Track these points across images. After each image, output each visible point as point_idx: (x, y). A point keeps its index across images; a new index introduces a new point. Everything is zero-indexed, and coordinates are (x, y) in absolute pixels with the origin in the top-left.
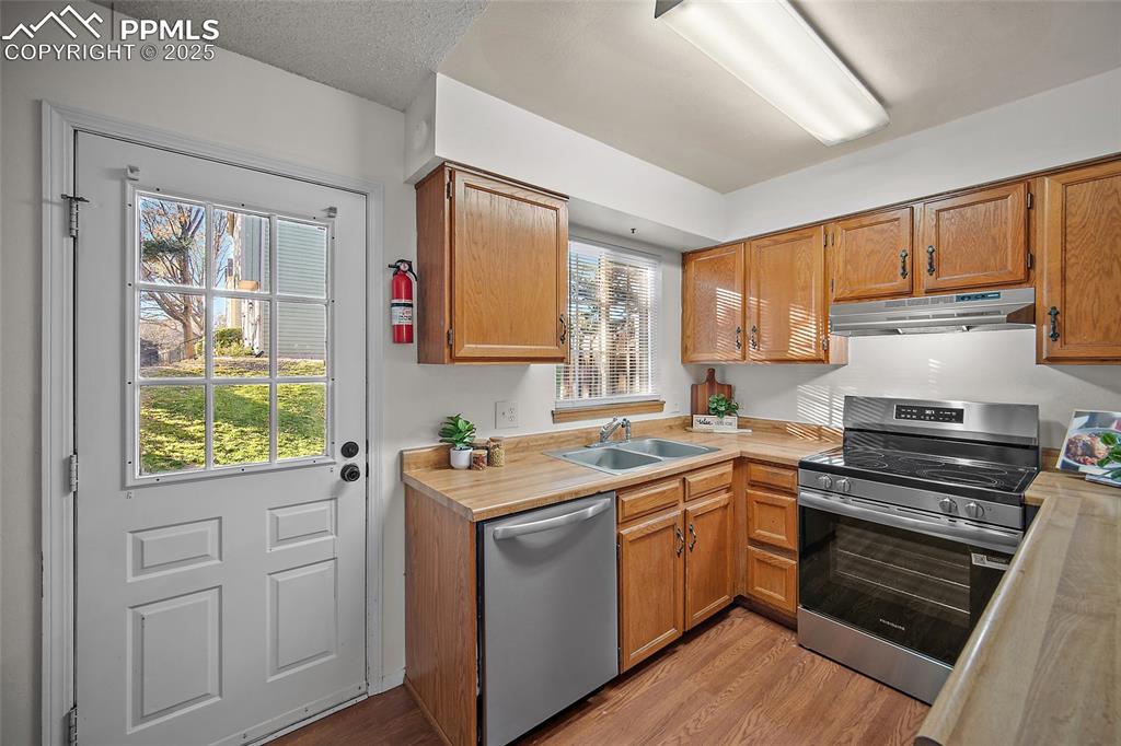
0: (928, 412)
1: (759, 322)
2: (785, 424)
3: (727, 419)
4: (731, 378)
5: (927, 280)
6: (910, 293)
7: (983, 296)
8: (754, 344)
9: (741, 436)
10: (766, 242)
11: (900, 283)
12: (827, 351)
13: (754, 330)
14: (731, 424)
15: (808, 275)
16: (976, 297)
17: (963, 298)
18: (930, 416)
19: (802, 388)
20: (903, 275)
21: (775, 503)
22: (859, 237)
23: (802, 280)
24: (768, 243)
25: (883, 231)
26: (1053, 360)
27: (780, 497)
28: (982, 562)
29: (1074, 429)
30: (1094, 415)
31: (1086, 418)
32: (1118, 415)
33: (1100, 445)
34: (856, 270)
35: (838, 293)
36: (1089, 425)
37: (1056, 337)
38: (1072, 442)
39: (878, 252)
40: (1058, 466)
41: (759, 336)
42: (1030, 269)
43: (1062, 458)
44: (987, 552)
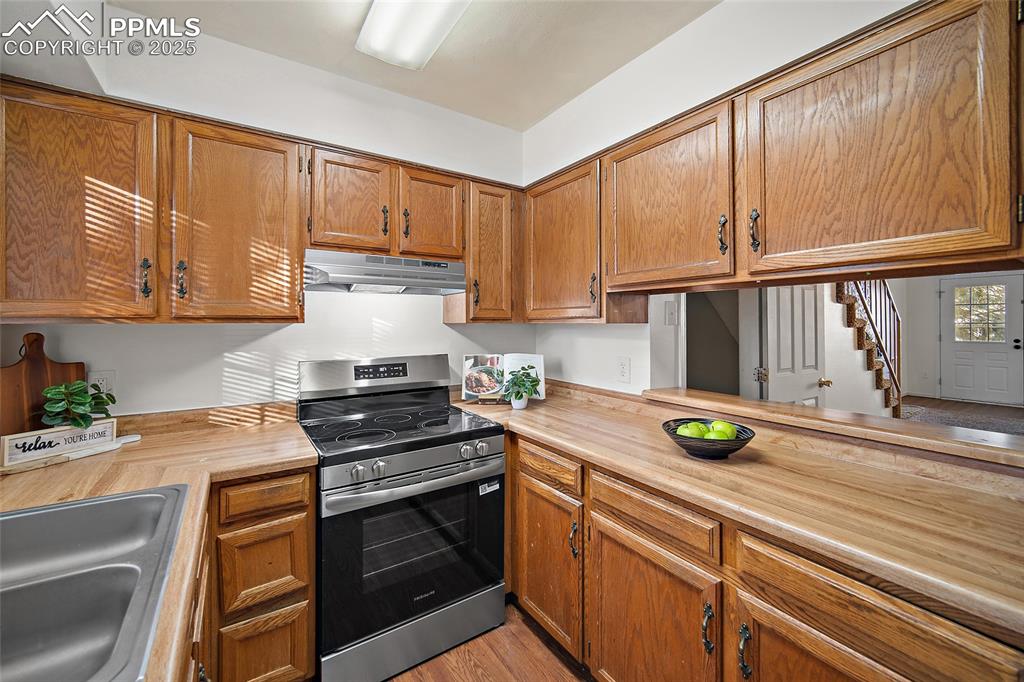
0: (381, 369)
1: (191, 257)
2: (206, 412)
3: (97, 427)
5: (404, 243)
6: (386, 251)
7: (439, 265)
8: (182, 291)
9: (126, 450)
10: (207, 130)
11: (380, 239)
12: (302, 307)
13: (181, 267)
14: (102, 434)
15: (277, 202)
16: (434, 265)
17: (426, 264)
18: (384, 372)
19: (229, 357)
20: (385, 231)
21: (275, 533)
22: (341, 175)
23: (269, 208)
24: (212, 134)
25: (364, 179)
26: (475, 319)
27: (283, 520)
28: (485, 490)
29: (467, 369)
30: (476, 358)
31: (472, 361)
32: (489, 356)
33: (485, 378)
34: (338, 213)
35: (318, 236)
36: (475, 365)
37: (477, 302)
38: (468, 379)
39: (360, 199)
40: (463, 398)
41: (192, 278)
42: (464, 248)
43: (464, 391)
44: (488, 480)
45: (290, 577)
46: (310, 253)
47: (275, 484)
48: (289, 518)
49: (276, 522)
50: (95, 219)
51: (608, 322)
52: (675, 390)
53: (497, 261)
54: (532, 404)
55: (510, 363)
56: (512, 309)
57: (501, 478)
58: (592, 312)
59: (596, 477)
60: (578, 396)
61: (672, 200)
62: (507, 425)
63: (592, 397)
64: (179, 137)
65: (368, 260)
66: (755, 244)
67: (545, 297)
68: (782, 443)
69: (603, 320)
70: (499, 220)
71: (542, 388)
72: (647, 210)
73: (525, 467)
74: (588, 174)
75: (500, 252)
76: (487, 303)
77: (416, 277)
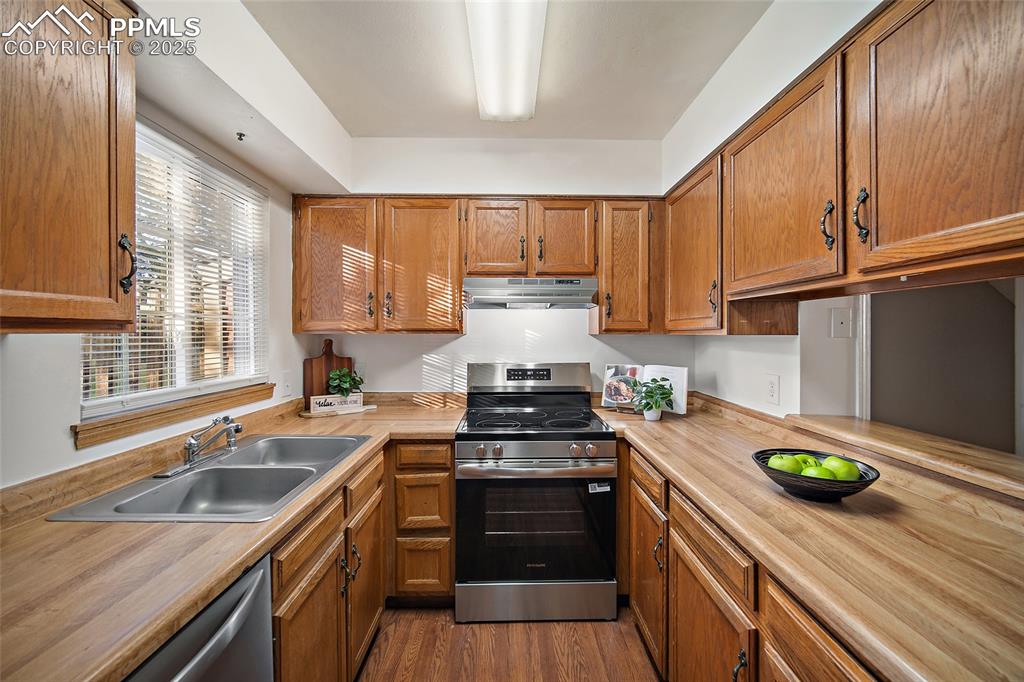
0: (529, 373)
1: (394, 290)
3: (352, 397)
4: (352, 350)
5: (538, 265)
6: (525, 274)
7: (572, 282)
8: (389, 313)
9: (367, 413)
10: (401, 203)
11: (518, 265)
12: (461, 322)
13: (389, 297)
14: (355, 402)
15: (444, 246)
16: (567, 282)
17: (560, 282)
18: (530, 376)
19: (427, 357)
20: (522, 257)
21: (428, 483)
22: (488, 217)
23: (439, 251)
24: (404, 205)
25: (507, 216)
26: (607, 331)
27: (433, 475)
28: (595, 489)
29: (608, 378)
30: (617, 368)
31: (613, 370)
32: (629, 366)
33: (623, 387)
34: (486, 247)
35: (471, 267)
36: (615, 374)
37: (609, 314)
38: (608, 387)
39: (502, 234)
40: (603, 405)
41: (394, 303)
42: (596, 265)
43: (604, 398)
44: (600, 481)
45: (437, 517)
46: (466, 279)
47: (428, 448)
48: (438, 475)
49: (429, 475)
50: (348, 271)
51: (730, 332)
53: (632, 274)
55: (647, 374)
56: (650, 321)
57: (612, 482)
58: (712, 322)
59: (673, 493)
60: (729, 415)
61: (783, 190)
62: (623, 433)
63: (741, 417)
64: (387, 210)
65: (510, 282)
66: (865, 235)
67: (678, 308)
69: (725, 331)
70: (636, 233)
71: (681, 404)
72: (760, 206)
74: (711, 173)
75: (636, 264)
76: (621, 315)
77: (552, 295)
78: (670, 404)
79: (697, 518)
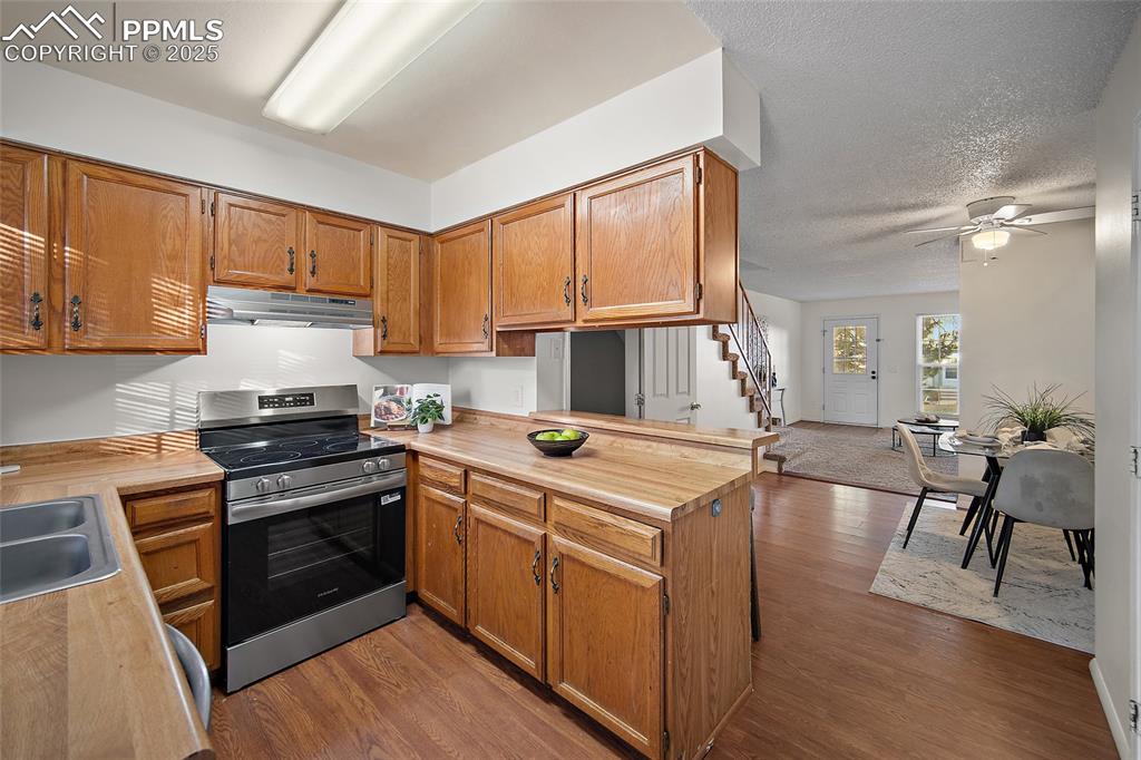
0: (287, 399)
1: (86, 292)
2: (96, 443)
5: (310, 282)
6: (293, 289)
7: (346, 302)
8: (76, 325)
9: (6, 478)
10: (103, 172)
11: (286, 278)
12: (204, 340)
13: (75, 301)
15: (178, 242)
16: (342, 302)
17: (333, 301)
18: (290, 402)
19: (121, 388)
20: (291, 270)
21: (181, 541)
22: (245, 219)
23: (169, 247)
24: (109, 177)
25: (270, 222)
26: (382, 352)
27: (189, 529)
28: (386, 500)
29: (377, 398)
30: (386, 389)
31: (382, 391)
32: (399, 386)
33: (394, 406)
34: (242, 253)
35: (222, 273)
36: (384, 395)
37: (384, 336)
38: (377, 407)
39: (265, 241)
40: (372, 425)
41: (87, 311)
42: (372, 287)
43: (373, 419)
44: (391, 492)
45: (196, 580)
46: (212, 289)
47: (180, 497)
48: (196, 528)
49: (182, 531)
51: (498, 355)
52: (560, 412)
53: (405, 300)
54: (438, 428)
55: (418, 392)
56: (420, 342)
57: (402, 490)
58: (485, 347)
59: (474, 477)
60: (483, 421)
61: (539, 261)
62: (409, 445)
63: (494, 421)
64: (72, 178)
65: (273, 297)
66: (585, 301)
67: (449, 333)
68: (615, 445)
69: (494, 354)
70: (408, 262)
71: (448, 414)
72: (523, 267)
73: (424, 479)
74: (483, 230)
75: (408, 291)
76: (395, 337)
77: (323, 314)
78: (441, 417)
79: (499, 484)
